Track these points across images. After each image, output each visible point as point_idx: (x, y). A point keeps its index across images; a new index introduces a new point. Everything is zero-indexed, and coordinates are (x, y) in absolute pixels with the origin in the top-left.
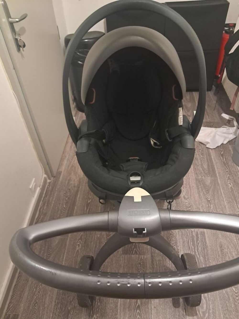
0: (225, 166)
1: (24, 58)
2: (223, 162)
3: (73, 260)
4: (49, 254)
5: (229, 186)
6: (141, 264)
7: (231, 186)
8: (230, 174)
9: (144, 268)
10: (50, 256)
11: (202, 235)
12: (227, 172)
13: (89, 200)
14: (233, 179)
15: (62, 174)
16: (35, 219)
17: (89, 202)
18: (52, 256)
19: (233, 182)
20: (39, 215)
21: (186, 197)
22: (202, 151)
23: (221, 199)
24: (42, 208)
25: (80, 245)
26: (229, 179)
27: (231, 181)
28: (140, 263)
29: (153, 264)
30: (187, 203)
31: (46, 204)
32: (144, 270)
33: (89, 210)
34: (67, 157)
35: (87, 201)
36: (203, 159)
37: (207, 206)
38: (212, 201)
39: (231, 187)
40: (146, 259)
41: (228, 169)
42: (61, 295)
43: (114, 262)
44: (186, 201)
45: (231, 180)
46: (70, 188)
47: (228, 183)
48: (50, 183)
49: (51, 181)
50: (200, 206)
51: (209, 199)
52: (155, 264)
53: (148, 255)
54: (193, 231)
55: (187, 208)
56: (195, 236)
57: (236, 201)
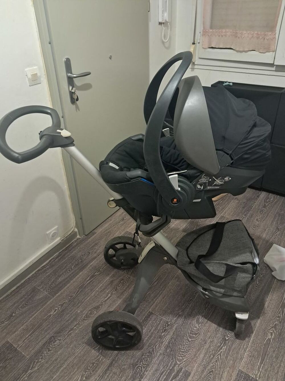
0: (281, 309)
1: (79, 110)
2: (282, 303)
3: (40, 322)
4: (26, 304)
5: (267, 336)
6: (95, 365)
7: (270, 337)
8: (280, 322)
9: (93, 371)
10: (25, 307)
11: (185, 375)
12: (279, 317)
13: (97, 272)
14: (281, 330)
15: (96, 235)
16: (41, 266)
17: (96, 274)
18: (27, 307)
19: (277, 333)
20: (47, 264)
21: (200, 320)
22: (263, 276)
23: (244, 346)
24: (54, 259)
25: (57, 311)
26: (275, 327)
27: (275, 332)
28: (93, 364)
29: (106, 373)
30: (196, 327)
31: (59, 258)
32: (92, 372)
33: (90, 282)
34: (112, 222)
35: (95, 272)
36: (256, 287)
37: (219, 344)
38: (229, 342)
39: (269, 339)
40: (103, 362)
41: (282, 314)
42: (5, 349)
43: (71, 346)
44: (197, 325)
45: (276, 330)
46: (90, 252)
47: (269, 332)
48: (78, 239)
49: (80, 238)
50: (210, 340)
51: (227, 338)
52: (108, 374)
53: (108, 359)
54: (178, 364)
55: (191, 333)
56: (176, 371)
57: (263, 360)
